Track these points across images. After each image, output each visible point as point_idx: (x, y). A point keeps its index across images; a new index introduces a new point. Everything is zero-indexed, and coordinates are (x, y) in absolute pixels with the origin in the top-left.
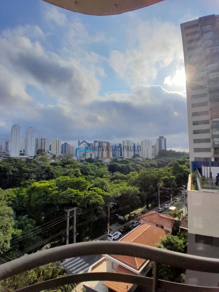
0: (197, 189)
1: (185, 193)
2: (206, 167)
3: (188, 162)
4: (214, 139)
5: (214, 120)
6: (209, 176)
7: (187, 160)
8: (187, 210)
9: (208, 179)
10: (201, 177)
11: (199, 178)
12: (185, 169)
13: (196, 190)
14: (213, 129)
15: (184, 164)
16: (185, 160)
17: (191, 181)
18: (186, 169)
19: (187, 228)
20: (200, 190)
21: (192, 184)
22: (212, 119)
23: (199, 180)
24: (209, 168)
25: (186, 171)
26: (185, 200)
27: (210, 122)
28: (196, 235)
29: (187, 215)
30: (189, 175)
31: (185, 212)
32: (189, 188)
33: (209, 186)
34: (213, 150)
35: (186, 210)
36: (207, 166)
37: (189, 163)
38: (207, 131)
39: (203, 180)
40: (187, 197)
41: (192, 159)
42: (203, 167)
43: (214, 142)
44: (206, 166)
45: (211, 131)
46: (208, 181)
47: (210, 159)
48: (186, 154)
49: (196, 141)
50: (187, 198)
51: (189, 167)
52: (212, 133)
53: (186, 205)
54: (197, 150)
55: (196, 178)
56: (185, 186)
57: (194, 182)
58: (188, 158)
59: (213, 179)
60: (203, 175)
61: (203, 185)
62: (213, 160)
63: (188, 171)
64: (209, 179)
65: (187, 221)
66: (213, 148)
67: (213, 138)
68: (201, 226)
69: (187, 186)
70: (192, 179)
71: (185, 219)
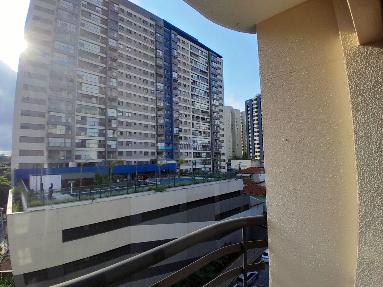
0: (21, 209)
1: (4, 219)
2: (35, 177)
3: (8, 170)
4: (50, 138)
5: (51, 114)
6: (39, 189)
7: (7, 167)
8: (8, 244)
9: (37, 194)
10: (27, 191)
11: (25, 193)
12: (4, 182)
13: (19, 211)
14: (49, 125)
15: (2, 175)
16: (5, 168)
17: (13, 200)
18: (6, 182)
19: (11, 270)
20: (26, 211)
21: (14, 204)
22: (49, 112)
23: (25, 196)
24: (39, 177)
25: (6, 186)
26: (3, 230)
27: (47, 115)
28: (25, 275)
29: (8, 251)
30: (10, 191)
31: (5, 249)
32: (9, 211)
33: (39, 202)
34: (46, 153)
35: (6, 245)
36: (37, 175)
37: (10, 172)
38: (41, 127)
39: (31, 195)
40: (6, 225)
41: (15, 166)
42: (31, 178)
43: (48, 143)
44: (35, 175)
45: (46, 127)
46: (38, 195)
47: (42, 165)
48: (7, 159)
49: (23, 139)
50: (6, 227)
51: (9, 179)
52: (47, 130)
53: (6, 238)
54: (23, 153)
55: (20, 193)
56: (2, 209)
57: (17, 200)
58: (9, 165)
59: (45, 192)
60: (31, 188)
61: (30, 203)
62: (46, 166)
63: (8, 184)
64: (39, 192)
65: (8, 260)
66: (47, 150)
67: (48, 137)
68: (29, 261)
69: (5, 208)
70: (13, 197)
71: (6, 258)
